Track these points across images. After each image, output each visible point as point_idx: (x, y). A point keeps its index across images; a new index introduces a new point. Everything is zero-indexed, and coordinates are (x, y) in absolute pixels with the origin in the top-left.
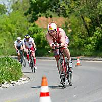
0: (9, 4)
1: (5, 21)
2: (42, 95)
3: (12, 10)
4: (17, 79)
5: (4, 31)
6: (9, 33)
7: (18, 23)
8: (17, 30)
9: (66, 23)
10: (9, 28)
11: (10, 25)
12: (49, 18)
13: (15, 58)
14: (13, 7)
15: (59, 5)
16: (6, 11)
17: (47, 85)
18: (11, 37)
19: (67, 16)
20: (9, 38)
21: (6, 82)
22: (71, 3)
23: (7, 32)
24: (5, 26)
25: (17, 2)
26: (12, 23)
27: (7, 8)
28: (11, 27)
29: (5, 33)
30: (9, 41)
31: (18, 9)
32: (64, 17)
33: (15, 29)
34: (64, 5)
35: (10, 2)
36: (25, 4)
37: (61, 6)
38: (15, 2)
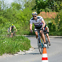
0: (23, 4)
1: (20, 14)
2: (43, 59)
3: (25, 7)
4: (28, 49)
5: (20, 20)
6: (23, 21)
7: (28, 15)
8: (28, 19)
9: (57, 16)
10: (23, 18)
11: (23, 17)
12: (47, 12)
13: (27, 37)
14: (25, 6)
15: (54, 4)
16: (21, 8)
17: (46, 53)
18: (24, 24)
19: (58, 11)
20: (23, 24)
21: (21, 51)
22: (60, 3)
23: (22, 21)
24: (20, 17)
25: (28, 3)
26: (24, 15)
27: (22, 6)
28: (24, 18)
29: (20, 21)
30: (23, 26)
31: (28, 7)
32: (56, 11)
33: (26, 19)
34: (57, 4)
35: (24, 2)
36: (33, 4)
37: (54, 5)
38: (26, 2)
